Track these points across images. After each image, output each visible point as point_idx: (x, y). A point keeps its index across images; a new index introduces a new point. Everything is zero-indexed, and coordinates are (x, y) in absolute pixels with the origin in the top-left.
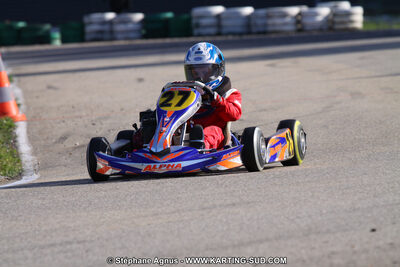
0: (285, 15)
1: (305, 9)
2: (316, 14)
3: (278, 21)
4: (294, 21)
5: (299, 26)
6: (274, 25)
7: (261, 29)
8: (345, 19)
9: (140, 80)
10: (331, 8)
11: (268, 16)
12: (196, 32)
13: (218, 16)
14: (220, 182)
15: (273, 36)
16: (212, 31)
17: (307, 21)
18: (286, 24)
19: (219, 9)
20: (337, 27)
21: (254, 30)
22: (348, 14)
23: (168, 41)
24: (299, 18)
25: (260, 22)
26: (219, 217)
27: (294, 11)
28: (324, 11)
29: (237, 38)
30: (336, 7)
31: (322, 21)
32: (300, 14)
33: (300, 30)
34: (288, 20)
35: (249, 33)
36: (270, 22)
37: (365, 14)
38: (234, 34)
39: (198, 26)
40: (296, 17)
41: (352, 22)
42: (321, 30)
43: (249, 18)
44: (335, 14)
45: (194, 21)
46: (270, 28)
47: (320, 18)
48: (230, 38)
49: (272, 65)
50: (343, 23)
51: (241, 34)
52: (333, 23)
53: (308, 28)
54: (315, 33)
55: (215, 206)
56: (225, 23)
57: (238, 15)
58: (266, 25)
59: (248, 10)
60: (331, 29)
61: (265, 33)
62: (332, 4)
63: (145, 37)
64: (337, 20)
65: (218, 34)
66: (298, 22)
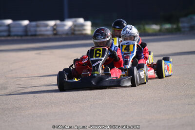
0: (47, 26)
1: (58, 22)
2: (65, 25)
3: (43, 29)
4: (52, 29)
5: (55, 32)
6: (40, 31)
7: (33, 33)
8: (81, 28)
10: (73, 22)
11: (37, 26)
13: (9, 26)
15: (40, 37)
16: (5, 34)
17: (60, 29)
18: (47, 31)
19: (9, 22)
20: (77, 33)
21: (29, 33)
22: (82, 25)
24: (55, 27)
25: (32, 29)
27: (52, 23)
28: (69, 24)
29: (19, 38)
30: (76, 21)
31: (68, 30)
32: (55, 25)
33: (55, 34)
34: (49, 28)
35: (26, 35)
36: (38, 29)
37: (93, 26)
38: (17, 36)
40: (53, 27)
41: (84, 30)
42: (67, 34)
43: (26, 26)
44: (75, 25)
46: (38, 33)
47: (66, 28)
48: (16, 38)
49: (39, 54)
50: (79, 30)
51: (21, 36)
52: (74, 30)
53: (60, 33)
54: (64, 36)
56: (12, 29)
57: (20, 25)
58: (36, 31)
59: (26, 22)
60: (73, 34)
61: (35, 35)
62: (74, 19)
64: (76, 28)
65: (9, 36)
66: (54, 29)
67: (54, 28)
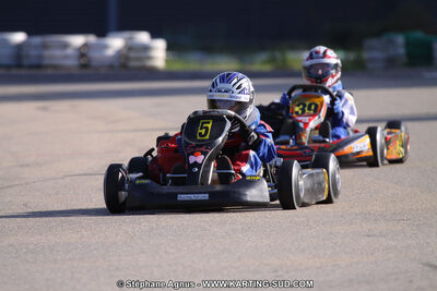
0: (66, 46)
1: (92, 39)
2: (106, 47)
3: (58, 53)
4: (77, 53)
5: (82, 61)
6: (52, 57)
7: (34, 62)
8: (143, 55)
10: (126, 39)
11: (45, 46)
15: (50, 71)
17: (94, 55)
18: (66, 57)
20: (133, 64)
21: (26, 62)
22: (146, 48)
24: (84, 50)
25: (33, 53)
27: (78, 40)
28: (116, 43)
29: (3, 72)
30: (131, 38)
31: (114, 57)
32: (86, 45)
33: (84, 66)
34: (69, 52)
35: (19, 66)
36: (47, 53)
40: (79, 49)
41: (150, 58)
42: (111, 66)
43: (20, 47)
44: (130, 48)
46: (46, 62)
47: (110, 52)
49: (44, 109)
50: (139, 59)
51: (8, 67)
52: (127, 58)
53: (94, 64)
54: (103, 71)
57: (6, 43)
58: (40, 57)
59: (19, 37)
60: (124, 66)
61: (38, 66)
62: (127, 34)
64: (132, 55)
66: (82, 55)
67: (83, 52)
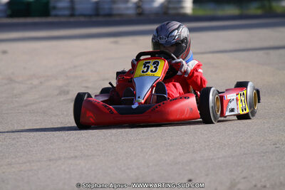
3: (122, 6)
4: (135, 6)
5: (139, 11)
6: (118, 9)
7: (107, 12)
8: (177, 6)
9: (4, 52)
11: (113, 2)
12: (53, 12)
14: (66, 138)
15: (117, 18)
16: (67, 12)
17: (146, 7)
18: (128, 8)
20: (172, 12)
21: (102, 12)
23: (29, 20)
25: (106, 6)
26: (63, 167)
29: (87, 19)
31: (159, 7)
33: (140, 14)
34: (130, 5)
35: (97, 15)
36: (116, 6)
38: (84, 15)
39: (55, 8)
40: (136, 3)
41: (182, 8)
42: (157, 14)
43: (97, 3)
45: (52, 4)
46: (115, 12)
47: (156, 5)
48: (82, 19)
49: (116, 42)
50: (175, 8)
51: (90, 16)
52: (168, 8)
53: (146, 12)
54: (152, 17)
55: (60, 158)
58: (111, 9)
60: (166, 13)
61: (110, 15)
63: (11, 16)
64: (171, 6)
65: (72, 15)
66: (138, 7)
67: (138, 5)
